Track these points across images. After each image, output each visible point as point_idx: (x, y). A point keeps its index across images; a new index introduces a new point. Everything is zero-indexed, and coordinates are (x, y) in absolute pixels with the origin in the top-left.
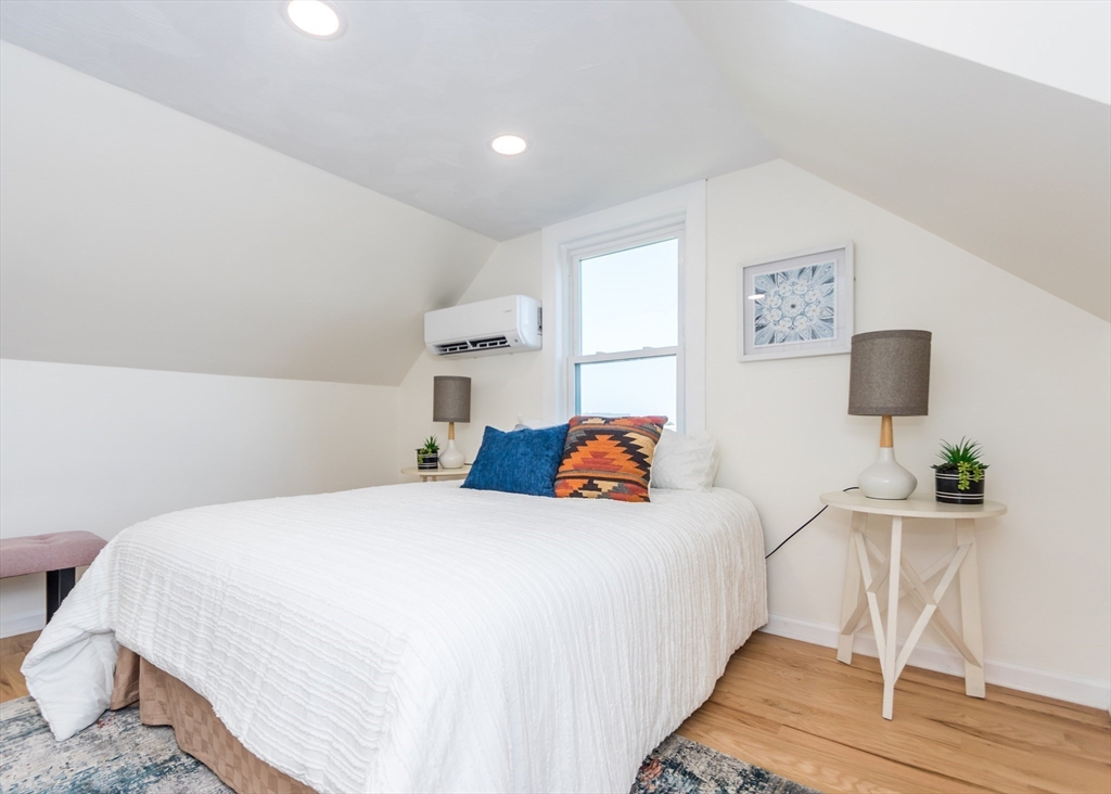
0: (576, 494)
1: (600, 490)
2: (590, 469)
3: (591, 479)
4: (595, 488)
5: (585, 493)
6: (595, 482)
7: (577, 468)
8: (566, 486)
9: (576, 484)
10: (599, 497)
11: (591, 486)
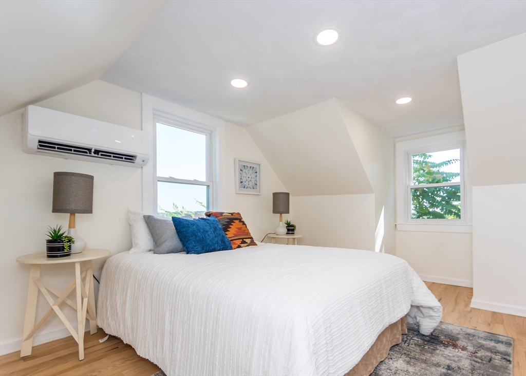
0: (239, 247)
1: (247, 243)
2: (240, 235)
3: (243, 239)
4: (245, 242)
5: (242, 245)
6: (244, 240)
7: (236, 235)
8: (235, 244)
9: (239, 242)
10: (247, 246)
11: (244, 242)
